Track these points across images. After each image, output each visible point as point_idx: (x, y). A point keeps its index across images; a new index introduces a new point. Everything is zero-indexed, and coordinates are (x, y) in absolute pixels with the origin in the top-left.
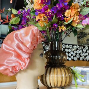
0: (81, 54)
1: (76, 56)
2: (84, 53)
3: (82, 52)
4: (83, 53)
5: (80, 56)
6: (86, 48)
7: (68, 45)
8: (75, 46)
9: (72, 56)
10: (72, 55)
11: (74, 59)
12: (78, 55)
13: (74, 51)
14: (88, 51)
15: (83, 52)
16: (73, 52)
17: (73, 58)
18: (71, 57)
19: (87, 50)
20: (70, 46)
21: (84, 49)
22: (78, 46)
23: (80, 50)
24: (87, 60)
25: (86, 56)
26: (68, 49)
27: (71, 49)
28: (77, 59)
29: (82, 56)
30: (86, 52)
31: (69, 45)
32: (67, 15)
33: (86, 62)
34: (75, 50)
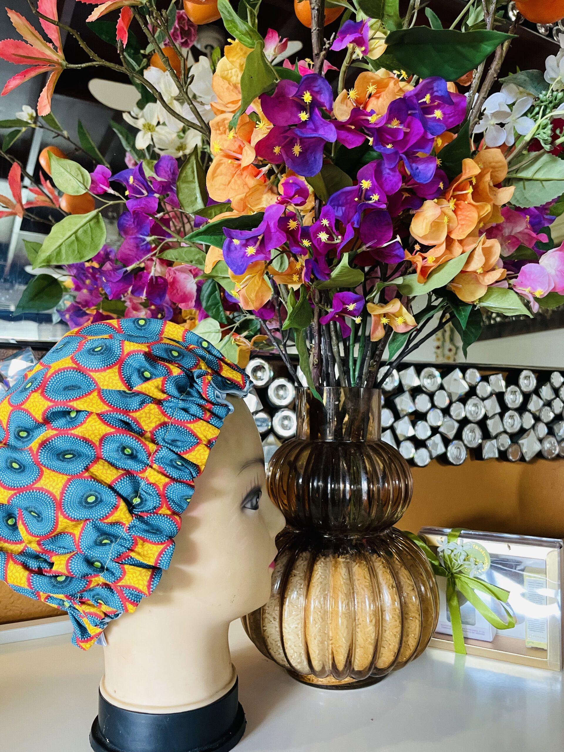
0: (489, 422)
1: (458, 436)
2: (507, 414)
3: (498, 410)
4: (501, 415)
5: (486, 435)
6: (522, 381)
7: (411, 370)
8: (457, 374)
9: (437, 438)
10: (435, 430)
11: (445, 455)
12: (476, 427)
13: (451, 403)
14: (534, 397)
15: (504, 408)
16: (446, 411)
17: (440, 449)
18: (429, 443)
19: (527, 397)
20: (425, 371)
21: (512, 388)
22: (477, 375)
23: (483, 399)
24: (522, 459)
25: (522, 431)
26: (416, 391)
27: (431, 395)
28: (464, 454)
29: (496, 437)
30: (522, 409)
31: (419, 368)
32: (425, 237)
33: (519, 468)
34: (454, 399)
